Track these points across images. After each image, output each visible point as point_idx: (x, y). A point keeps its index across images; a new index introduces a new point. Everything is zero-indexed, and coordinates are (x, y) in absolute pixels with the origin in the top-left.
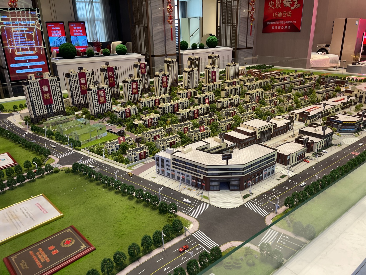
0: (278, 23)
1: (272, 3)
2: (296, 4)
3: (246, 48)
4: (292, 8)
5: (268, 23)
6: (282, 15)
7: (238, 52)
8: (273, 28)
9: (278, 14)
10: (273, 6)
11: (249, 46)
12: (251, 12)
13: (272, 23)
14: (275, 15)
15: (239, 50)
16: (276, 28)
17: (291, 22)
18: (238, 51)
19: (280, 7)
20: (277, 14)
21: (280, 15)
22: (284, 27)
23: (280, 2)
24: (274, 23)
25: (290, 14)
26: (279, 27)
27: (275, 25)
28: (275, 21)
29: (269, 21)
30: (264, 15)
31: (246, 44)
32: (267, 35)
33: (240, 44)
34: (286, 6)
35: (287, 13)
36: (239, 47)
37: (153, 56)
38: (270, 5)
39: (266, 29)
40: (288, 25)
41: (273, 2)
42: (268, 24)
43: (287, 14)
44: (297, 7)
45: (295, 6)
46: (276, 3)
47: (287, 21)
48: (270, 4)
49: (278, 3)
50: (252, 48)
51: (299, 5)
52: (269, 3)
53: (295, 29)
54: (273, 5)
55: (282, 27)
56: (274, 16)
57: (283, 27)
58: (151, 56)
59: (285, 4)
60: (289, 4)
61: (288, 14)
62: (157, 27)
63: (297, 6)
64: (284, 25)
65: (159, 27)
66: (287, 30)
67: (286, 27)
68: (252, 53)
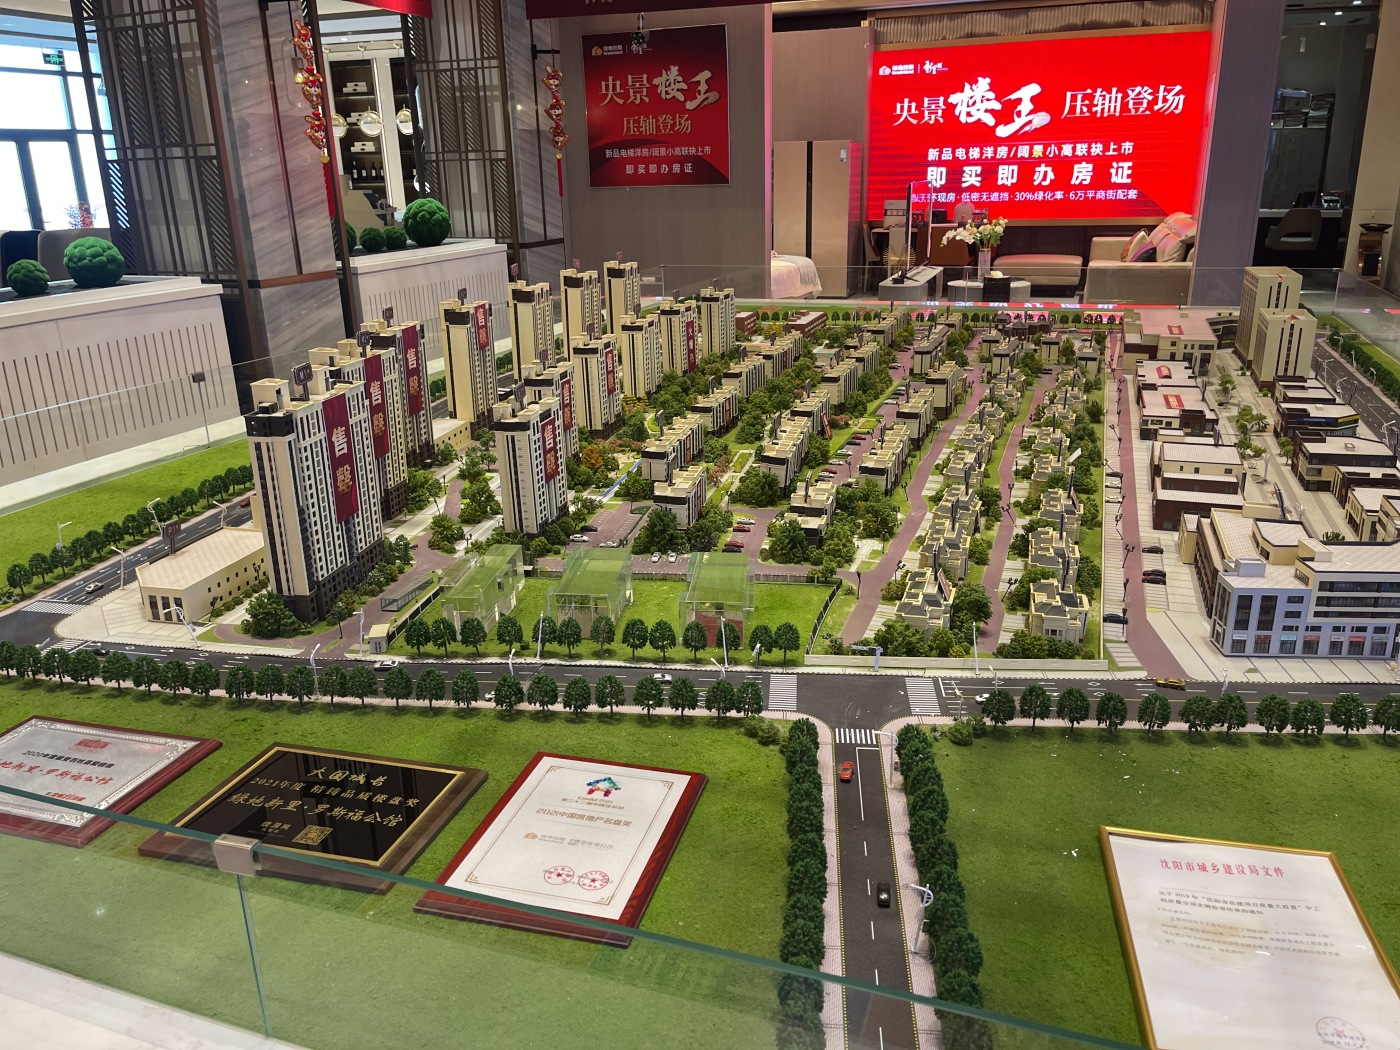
0: (645, 152)
1: (614, 86)
2: (702, 92)
3: (546, 242)
4: (690, 105)
5: (608, 153)
6: (658, 127)
7: (525, 259)
8: (629, 169)
9: (642, 123)
10: (619, 95)
11: (553, 234)
12: (552, 112)
13: (623, 153)
14: (629, 126)
15: (527, 251)
16: (641, 170)
17: (693, 151)
18: (524, 254)
19: (647, 100)
20: (637, 121)
21: (648, 126)
22: (671, 168)
23: (645, 82)
24: (631, 152)
25: (685, 125)
26: (653, 168)
27: (635, 161)
28: (634, 147)
29: (612, 146)
30: (589, 124)
31: (542, 226)
32: (607, 193)
33: (529, 227)
34: (669, 97)
35: (674, 119)
36: (527, 240)
37: (255, 284)
38: (607, 89)
39: (603, 172)
40: (682, 160)
41: (618, 83)
42: (608, 156)
43: (675, 123)
44: (710, 101)
45: (700, 98)
46: (630, 83)
47: (677, 149)
48: (607, 86)
49: (638, 85)
50: (561, 241)
51: (713, 96)
52: (603, 84)
53: (711, 172)
54: (618, 90)
55: (664, 166)
56: (628, 129)
57: (665, 168)
58: (245, 285)
59: (662, 89)
60: (678, 90)
61: (680, 124)
62: (256, 158)
63: (707, 98)
64: (670, 160)
65: (265, 161)
66: (682, 179)
67: (676, 168)
68: (563, 259)
